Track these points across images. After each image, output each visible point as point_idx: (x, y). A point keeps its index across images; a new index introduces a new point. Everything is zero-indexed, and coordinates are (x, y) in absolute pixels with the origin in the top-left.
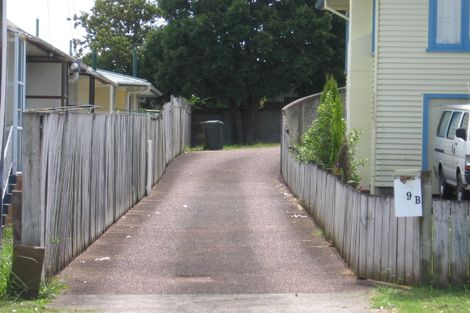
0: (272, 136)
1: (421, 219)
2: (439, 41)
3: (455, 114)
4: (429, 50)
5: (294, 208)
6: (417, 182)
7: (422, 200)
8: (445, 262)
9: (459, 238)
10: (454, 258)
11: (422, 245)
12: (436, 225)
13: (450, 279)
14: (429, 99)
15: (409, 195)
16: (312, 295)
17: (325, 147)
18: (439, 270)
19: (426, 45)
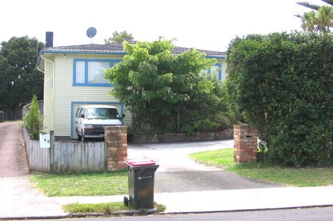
0: (19, 117)
1: (50, 149)
2: (77, 82)
3: (82, 109)
4: (73, 85)
5: (21, 145)
6: (49, 135)
7: (51, 141)
8: (59, 164)
9: (64, 155)
10: (63, 163)
11: (50, 158)
12: (55, 151)
13: (61, 171)
14: (73, 103)
15: (45, 140)
16: (9, 178)
17: (32, 121)
18: (57, 168)
19: (72, 83)
